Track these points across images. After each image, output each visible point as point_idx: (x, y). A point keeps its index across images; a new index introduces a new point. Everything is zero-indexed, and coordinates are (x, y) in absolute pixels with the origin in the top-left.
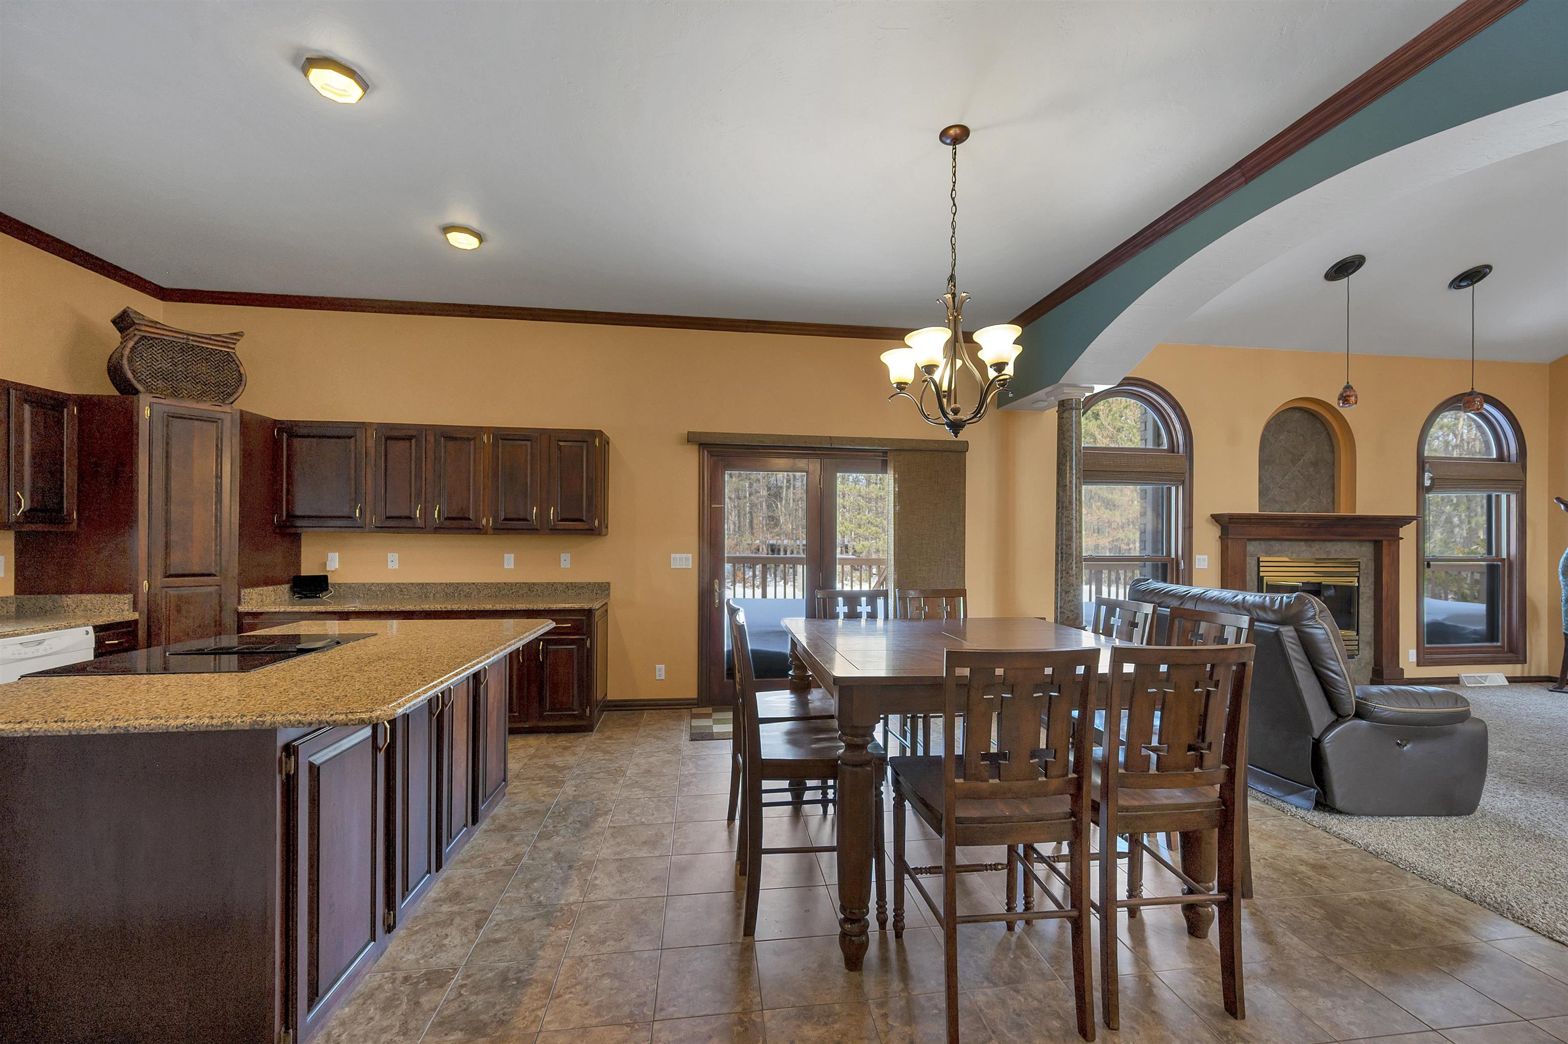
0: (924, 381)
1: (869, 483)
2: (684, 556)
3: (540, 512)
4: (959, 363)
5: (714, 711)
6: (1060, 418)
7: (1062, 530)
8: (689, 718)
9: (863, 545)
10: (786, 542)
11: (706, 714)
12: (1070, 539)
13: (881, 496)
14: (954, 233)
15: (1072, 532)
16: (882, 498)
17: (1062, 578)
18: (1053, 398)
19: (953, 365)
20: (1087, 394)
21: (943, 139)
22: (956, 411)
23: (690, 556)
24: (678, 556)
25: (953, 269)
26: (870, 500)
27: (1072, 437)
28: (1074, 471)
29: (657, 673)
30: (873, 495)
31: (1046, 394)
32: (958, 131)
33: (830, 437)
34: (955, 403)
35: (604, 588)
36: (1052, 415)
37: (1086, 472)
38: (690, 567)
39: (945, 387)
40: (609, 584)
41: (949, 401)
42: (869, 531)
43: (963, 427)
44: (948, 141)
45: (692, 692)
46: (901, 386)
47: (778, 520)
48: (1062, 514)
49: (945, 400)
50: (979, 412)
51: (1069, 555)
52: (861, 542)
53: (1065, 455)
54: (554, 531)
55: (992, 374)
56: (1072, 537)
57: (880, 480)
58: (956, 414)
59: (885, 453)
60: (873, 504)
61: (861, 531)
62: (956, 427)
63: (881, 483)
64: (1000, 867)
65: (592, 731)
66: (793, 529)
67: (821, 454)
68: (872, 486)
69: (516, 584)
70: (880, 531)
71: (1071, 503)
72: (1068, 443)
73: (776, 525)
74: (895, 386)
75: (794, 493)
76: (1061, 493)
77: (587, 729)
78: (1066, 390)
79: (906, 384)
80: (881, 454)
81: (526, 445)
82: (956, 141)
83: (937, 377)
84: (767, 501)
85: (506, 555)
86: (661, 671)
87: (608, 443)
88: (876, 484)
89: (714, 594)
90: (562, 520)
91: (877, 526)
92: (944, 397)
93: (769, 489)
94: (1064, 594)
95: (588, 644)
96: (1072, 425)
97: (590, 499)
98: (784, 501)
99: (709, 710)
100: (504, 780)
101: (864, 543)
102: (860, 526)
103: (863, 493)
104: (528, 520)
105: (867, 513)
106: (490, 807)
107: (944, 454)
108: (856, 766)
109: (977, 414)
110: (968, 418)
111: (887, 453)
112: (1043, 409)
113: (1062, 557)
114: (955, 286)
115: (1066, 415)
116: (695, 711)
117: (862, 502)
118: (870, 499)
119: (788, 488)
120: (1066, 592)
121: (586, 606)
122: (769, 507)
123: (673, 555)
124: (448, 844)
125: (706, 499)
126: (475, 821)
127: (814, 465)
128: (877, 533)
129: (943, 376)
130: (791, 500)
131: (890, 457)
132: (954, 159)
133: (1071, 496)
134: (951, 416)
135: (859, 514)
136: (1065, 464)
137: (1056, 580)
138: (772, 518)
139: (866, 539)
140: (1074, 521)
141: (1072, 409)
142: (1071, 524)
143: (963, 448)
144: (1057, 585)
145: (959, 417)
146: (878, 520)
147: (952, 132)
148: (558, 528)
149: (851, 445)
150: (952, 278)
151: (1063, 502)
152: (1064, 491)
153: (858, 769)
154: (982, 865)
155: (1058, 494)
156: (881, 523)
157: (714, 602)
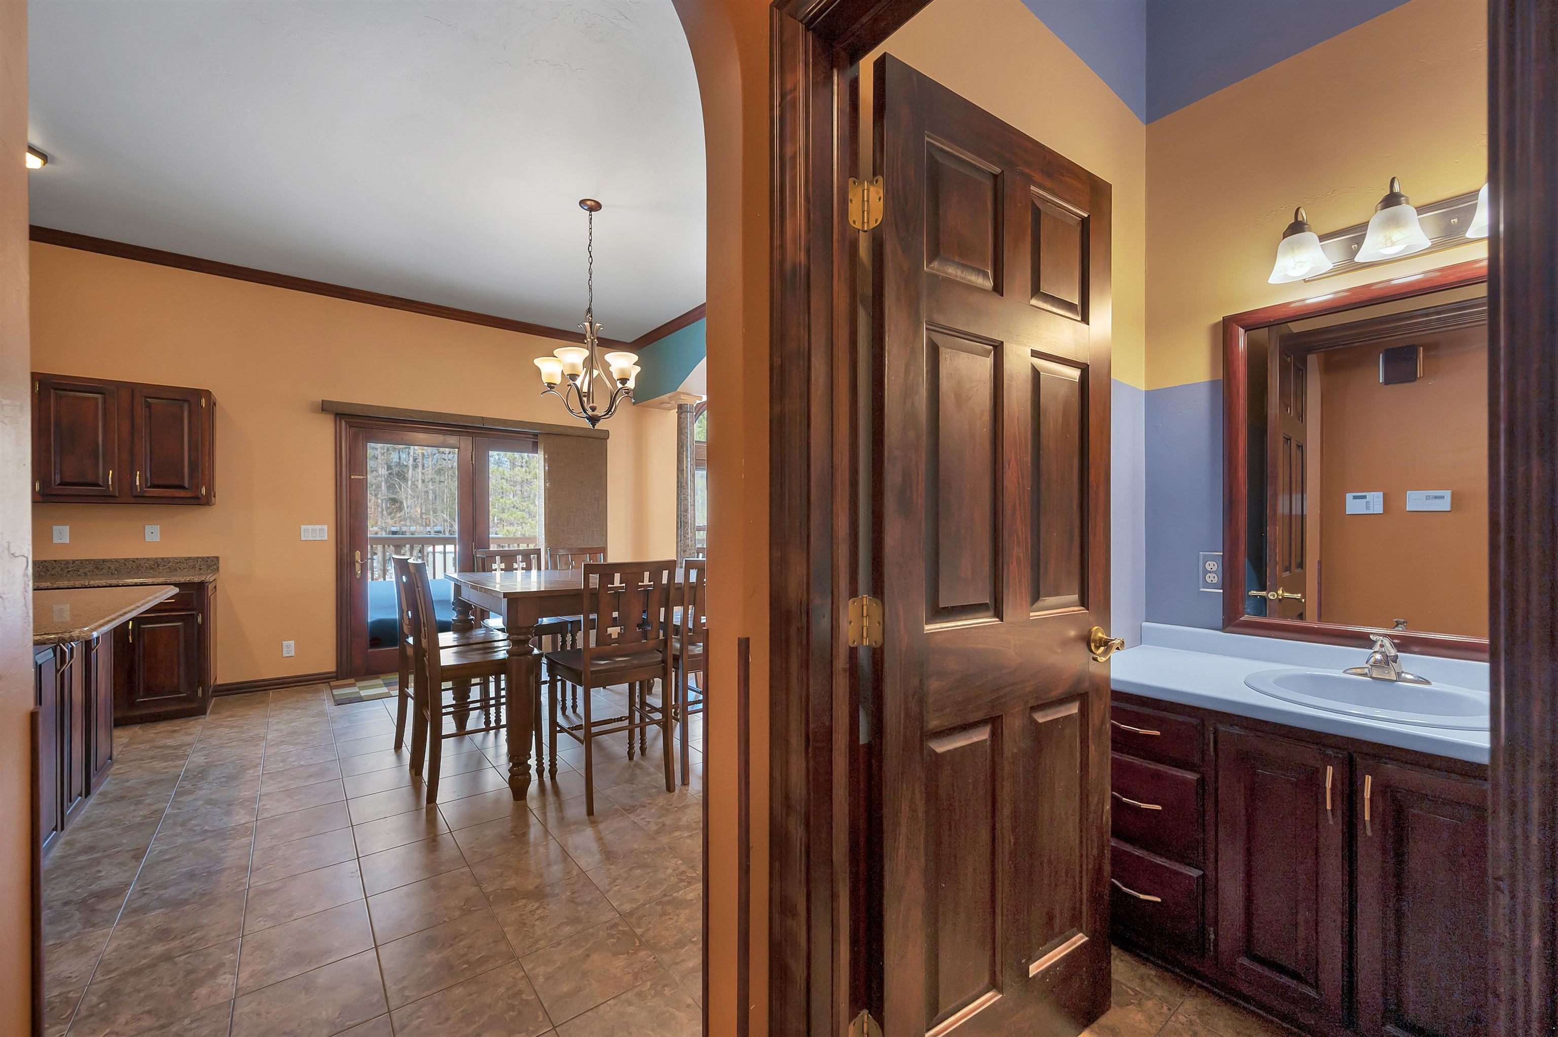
0: (568, 385)
1: (513, 465)
2: (318, 527)
3: (118, 478)
4: (595, 373)
5: (356, 681)
6: (679, 418)
7: (681, 504)
8: (329, 689)
9: (507, 531)
10: (413, 529)
11: (351, 684)
12: (686, 511)
13: (527, 480)
14: (591, 277)
15: (687, 505)
16: (528, 482)
17: (681, 540)
18: (673, 402)
19: (591, 374)
20: (698, 402)
21: (582, 205)
22: (594, 409)
23: (325, 527)
24: (310, 527)
25: (590, 304)
26: (515, 484)
27: (687, 433)
28: (689, 460)
29: (285, 649)
30: (518, 478)
31: (669, 398)
32: (593, 203)
33: (482, 417)
34: (593, 403)
35: (212, 563)
36: (674, 413)
37: (697, 461)
38: (326, 538)
39: (585, 389)
40: (217, 558)
41: (588, 400)
42: (514, 515)
43: (599, 421)
44: (586, 208)
45: (329, 665)
46: (551, 386)
47: (402, 503)
48: (681, 492)
49: (585, 399)
50: (610, 411)
51: (686, 523)
52: (505, 528)
53: (682, 447)
54: (140, 499)
55: (620, 386)
56: (688, 509)
57: (526, 462)
58: (593, 411)
59: (536, 435)
60: (518, 487)
61: (504, 516)
62: (594, 420)
63: (527, 467)
64: (623, 719)
65: (204, 713)
66: (422, 514)
67: (472, 432)
68: (517, 469)
69: (74, 562)
70: (527, 516)
71: (687, 483)
72: (684, 438)
73: (400, 509)
74: (546, 384)
75: (423, 473)
76: (680, 476)
77: (200, 711)
78: (683, 397)
79: (555, 384)
80: (532, 436)
81: (96, 399)
82: (591, 210)
83: (578, 382)
84: (386, 482)
85: (55, 528)
86: (289, 648)
87: (215, 404)
88: (522, 467)
89: (354, 565)
90: (154, 486)
91: (523, 511)
92: (585, 396)
93: (389, 467)
94: (682, 553)
95: (200, 620)
96: (687, 424)
97: (193, 466)
98: (410, 482)
99: (352, 681)
100: (111, 758)
101: (509, 528)
102: (503, 511)
103: (507, 475)
104: (98, 485)
105: (511, 496)
106: (99, 784)
107: (589, 439)
108: (520, 655)
109: (609, 412)
110: (603, 414)
111: (537, 435)
112: (669, 409)
113: (681, 525)
114: (591, 317)
115: (683, 416)
116: (332, 684)
117: (505, 485)
118: (515, 482)
119: (415, 467)
120: (684, 551)
121: (196, 579)
122: (390, 487)
123: (303, 527)
124: (68, 808)
125: (344, 469)
126: (88, 793)
127: (466, 443)
128: (523, 518)
129: (583, 382)
130: (420, 481)
131: (540, 439)
132: (591, 223)
133: (687, 478)
134: (590, 412)
135: (502, 498)
136: (682, 454)
137: (677, 543)
138: (394, 501)
139: (511, 524)
140: (689, 497)
141: (687, 412)
142: (687, 499)
143: (604, 436)
144: (677, 546)
145: (595, 413)
146: (525, 504)
147: (589, 203)
148: (147, 495)
149: (503, 427)
150: (589, 310)
151: (681, 483)
152: (682, 474)
153: (522, 658)
154: (611, 719)
155: (678, 476)
156: (528, 507)
157: (356, 574)
